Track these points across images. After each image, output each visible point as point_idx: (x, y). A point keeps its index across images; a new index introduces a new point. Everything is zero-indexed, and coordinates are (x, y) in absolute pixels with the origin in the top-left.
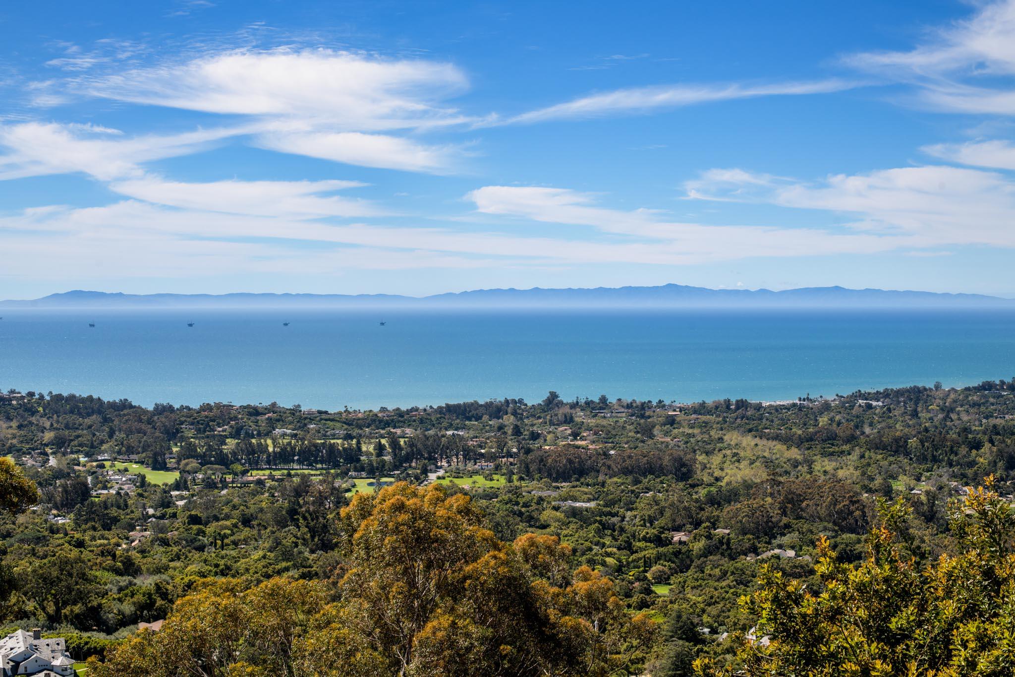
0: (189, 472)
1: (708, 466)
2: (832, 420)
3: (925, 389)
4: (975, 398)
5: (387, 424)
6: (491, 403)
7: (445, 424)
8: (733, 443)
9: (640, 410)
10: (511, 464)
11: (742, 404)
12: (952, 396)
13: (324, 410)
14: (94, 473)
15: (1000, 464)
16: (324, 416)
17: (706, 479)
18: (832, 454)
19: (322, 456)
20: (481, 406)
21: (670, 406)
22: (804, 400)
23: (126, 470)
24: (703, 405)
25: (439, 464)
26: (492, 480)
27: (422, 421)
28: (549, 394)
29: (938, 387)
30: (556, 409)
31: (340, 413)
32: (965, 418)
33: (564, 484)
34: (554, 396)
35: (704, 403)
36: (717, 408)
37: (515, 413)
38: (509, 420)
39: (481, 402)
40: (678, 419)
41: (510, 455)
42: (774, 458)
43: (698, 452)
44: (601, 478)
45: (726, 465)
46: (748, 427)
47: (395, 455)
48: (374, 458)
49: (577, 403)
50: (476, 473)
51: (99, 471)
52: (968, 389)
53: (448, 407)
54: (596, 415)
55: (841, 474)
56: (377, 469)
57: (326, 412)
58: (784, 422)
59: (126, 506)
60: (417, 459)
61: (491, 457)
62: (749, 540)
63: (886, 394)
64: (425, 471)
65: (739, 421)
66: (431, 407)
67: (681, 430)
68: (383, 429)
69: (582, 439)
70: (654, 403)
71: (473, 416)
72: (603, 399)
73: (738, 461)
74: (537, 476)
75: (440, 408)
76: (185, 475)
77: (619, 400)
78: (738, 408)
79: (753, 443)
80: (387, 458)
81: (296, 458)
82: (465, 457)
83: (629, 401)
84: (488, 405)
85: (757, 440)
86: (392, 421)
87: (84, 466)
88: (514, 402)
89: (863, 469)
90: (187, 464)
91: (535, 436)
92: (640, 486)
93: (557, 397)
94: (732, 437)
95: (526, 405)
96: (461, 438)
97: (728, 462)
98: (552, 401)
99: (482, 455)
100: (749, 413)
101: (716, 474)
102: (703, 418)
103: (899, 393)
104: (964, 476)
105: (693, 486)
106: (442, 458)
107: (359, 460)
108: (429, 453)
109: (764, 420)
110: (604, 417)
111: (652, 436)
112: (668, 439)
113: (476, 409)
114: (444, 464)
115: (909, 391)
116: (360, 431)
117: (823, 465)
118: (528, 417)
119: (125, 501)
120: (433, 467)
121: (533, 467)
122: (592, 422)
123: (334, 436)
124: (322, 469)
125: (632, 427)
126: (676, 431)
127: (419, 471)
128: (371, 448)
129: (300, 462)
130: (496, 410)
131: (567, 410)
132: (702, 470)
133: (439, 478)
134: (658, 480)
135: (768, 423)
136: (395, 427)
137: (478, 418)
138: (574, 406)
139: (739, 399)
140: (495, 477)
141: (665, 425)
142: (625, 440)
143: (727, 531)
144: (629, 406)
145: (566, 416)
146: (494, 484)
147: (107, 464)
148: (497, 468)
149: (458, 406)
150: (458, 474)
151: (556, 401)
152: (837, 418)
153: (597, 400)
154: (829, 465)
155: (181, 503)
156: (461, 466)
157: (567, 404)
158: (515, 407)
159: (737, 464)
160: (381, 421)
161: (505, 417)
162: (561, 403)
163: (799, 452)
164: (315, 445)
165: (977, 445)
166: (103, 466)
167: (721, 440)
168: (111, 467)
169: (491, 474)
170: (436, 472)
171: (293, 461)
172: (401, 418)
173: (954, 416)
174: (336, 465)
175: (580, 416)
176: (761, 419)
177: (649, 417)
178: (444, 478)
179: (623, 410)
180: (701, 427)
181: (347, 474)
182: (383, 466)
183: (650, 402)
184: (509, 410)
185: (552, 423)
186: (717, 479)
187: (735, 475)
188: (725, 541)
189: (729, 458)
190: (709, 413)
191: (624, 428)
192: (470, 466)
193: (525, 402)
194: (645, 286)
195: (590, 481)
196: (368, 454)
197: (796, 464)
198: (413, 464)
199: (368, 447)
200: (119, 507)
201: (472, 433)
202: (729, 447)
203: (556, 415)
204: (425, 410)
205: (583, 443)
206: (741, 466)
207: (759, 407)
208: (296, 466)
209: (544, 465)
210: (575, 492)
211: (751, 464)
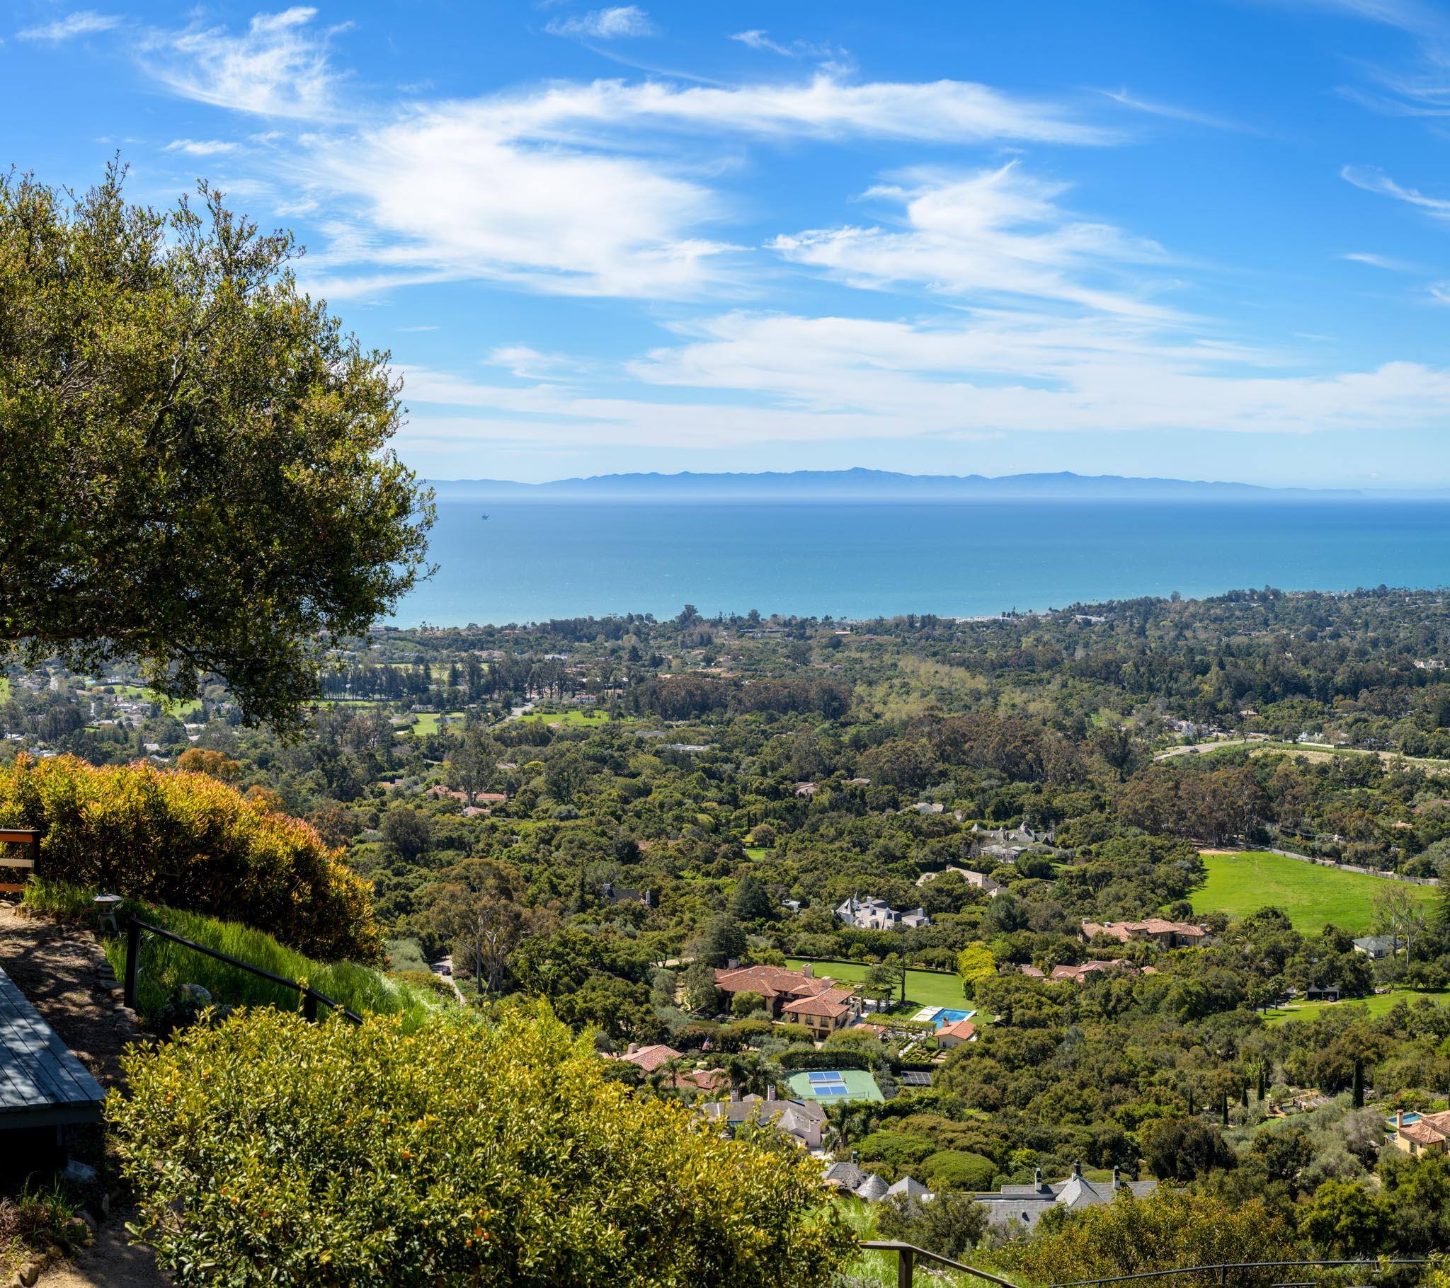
0: (213, 701)
1: (866, 699)
2: (1038, 640)
3: (1159, 601)
4: (1218, 611)
5: (473, 645)
6: (610, 619)
7: (546, 646)
8: (908, 670)
9: (799, 629)
10: (619, 697)
11: (929, 621)
12: (1192, 609)
13: (393, 626)
14: (101, 698)
15: (1226, 692)
16: (392, 634)
17: (863, 715)
18: (1027, 683)
19: (381, 685)
20: (597, 623)
21: (839, 624)
22: (1009, 615)
23: (139, 696)
24: (880, 622)
25: (528, 696)
26: (591, 717)
27: (516, 642)
28: (684, 609)
29: (1175, 597)
30: (692, 627)
31: (414, 631)
32: (1202, 635)
33: (680, 722)
34: (690, 610)
35: (882, 619)
36: (897, 625)
37: (638, 633)
38: (629, 641)
39: (597, 618)
40: (844, 640)
41: (618, 685)
42: (953, 687)
43: (859, 682)
44: (729, 715)
45: (891, 698)
46: (932, 650)
47: (473, 684)
48: (446, 687)
49: (721, 619)
50: (573, 707)
51: (106, 696)
52: (1211, 600)
53: (554, 623)
54: (742, 636)
55: (1033, 707)
56: (448, 701)
57: (396, 629)
58: (978, 643)
59: (126, 739)
60: (500, 690)
61: (594, 688)
62: (889, 791)
63: (1110, 608)
64: (508, 706)
65: (923, 642)
66: (533, 624)
67: (846, 654)
68: (466, 651)
69: (718, 665)
70: (820, 620)
71: (585, 636)
72: (754, 615)
73: (907, 693)
74: (647, 712)
75: (544, 625)
76: (209, 704)
77: (775, 616)
78: (923, 626)
79: (932, 671)
80: (463, 687)
81: (348, 686)
82: (561, 687)
83: (788, 617)
84: (606, 622)
85: (939, 667)
86: (479, 641)
87: (90, 690)
88: (640, 618)
89: (1061, 702)
90: (213, 691)
91: (657, 662)
92: (776, 725)
93: (695, 611)
94: (908, 663)
95: (655, 622)
96: (563, 664)
97: (894, 695)
98: (689, 617)
99: (583, 686)
100: (938, 632)
101: (875, 710)
102: (879, 639)
103: (1125, 606)
104: (1181, 707)
105: (844, 725)
106: (531, 688)
107: (426, 690)
108: (516, 682)
109: (954, 642)
110: (753, 638)
111: (806, 662)
112: (827, 666)
113: (590, 627)
114: (535, 696)
115: (1139, 603)
116: (435, 654)
117: (1013, 696)
118: (655, 638)
119: (126, 734)
120: (519, 700)
121: (643, 700)
122: (735, 644)
123: (402, 660)
124: (381, 700)
125: (785, 651)
126: (839, 655)
127: (500, 705)
128: (446, 676)
129: (353, 691)
130: (614, 629)
131: (706, 629)
132: (858, 704)
133: (525, 714)
134: (801, 717)
135: (959, 644)
136: (482, 649)
137: (591, 638)
138: (716, 623)
139: (926, 614)
140: (597, 713)
141: (826, 647)
142: (771, 666)
143: (867, 781)
144: (787, 624)
145: (702, 637)
146: (593, 722)
147: (117, 688)
148: (601, 701)
149: (567, 623)
150: (550, 709)
151: (693, 617)
152: (1046, 637)
153: (745, 616)
154: (1019, 697)
155: (194, 738)
156: (555, 698)
157: (708, 621)
158: (641, 627)
159: (905, 697)
160: (464, 641)
161: (625, 637)
162: (700, 620)
163: (986, 681)
164: (373, 671)
165: (1204, 670)
166: (111, 691)
167: (895, 665)
168: (122, 692)
169: (592, 710)
170: (523, 705)
171: (345, 690)
172: (490, 637)
173: (1188, 634)
174: (398, 696)
175: (722, 636)
176: (950, 640)
177: (810, 638)
178: (531, 714)
179: (778, 628)
180: (872, 650)
181: (409, 707)
182: (456, 698)
183: (814, 618)
184: (631, 628)
185: (684, 646)
186: (877, 716)
187: (899, 711)
188: (858, 793)
189: (896, 689)
190: (888, 632)
191: (774, 651)
192: (567, 699)
193: (655, 617)
194: (825, 470)
195: (714, 718)
196: (439, 682)
197: (977, 696)
198: (496, 696)
199: (440, 674)
200: (117, 741)
201: (578, 657)
202: (902, 674)
203: (691, 635)
204: (525, 627)
205: (718, 670)
206: (911, 699)
207: (950, 625)
208: (348, 696)
209: (657, 698)
210: (690, 734)
211: (923, 696)
